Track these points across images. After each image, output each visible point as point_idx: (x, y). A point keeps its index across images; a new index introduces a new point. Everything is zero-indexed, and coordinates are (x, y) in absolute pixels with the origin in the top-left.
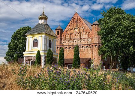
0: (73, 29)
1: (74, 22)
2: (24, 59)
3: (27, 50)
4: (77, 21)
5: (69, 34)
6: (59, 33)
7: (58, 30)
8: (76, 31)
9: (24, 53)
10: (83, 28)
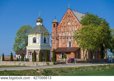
0: (67, 22)
1: (67, 16)
2: (27, 51)
3: (28, 45)
4: (69, 16)
5: (64, 27)
6: (55, 26)
7: (54, 23)
8: (69, 24)
9: (27, 47)
10: (75, 22)
